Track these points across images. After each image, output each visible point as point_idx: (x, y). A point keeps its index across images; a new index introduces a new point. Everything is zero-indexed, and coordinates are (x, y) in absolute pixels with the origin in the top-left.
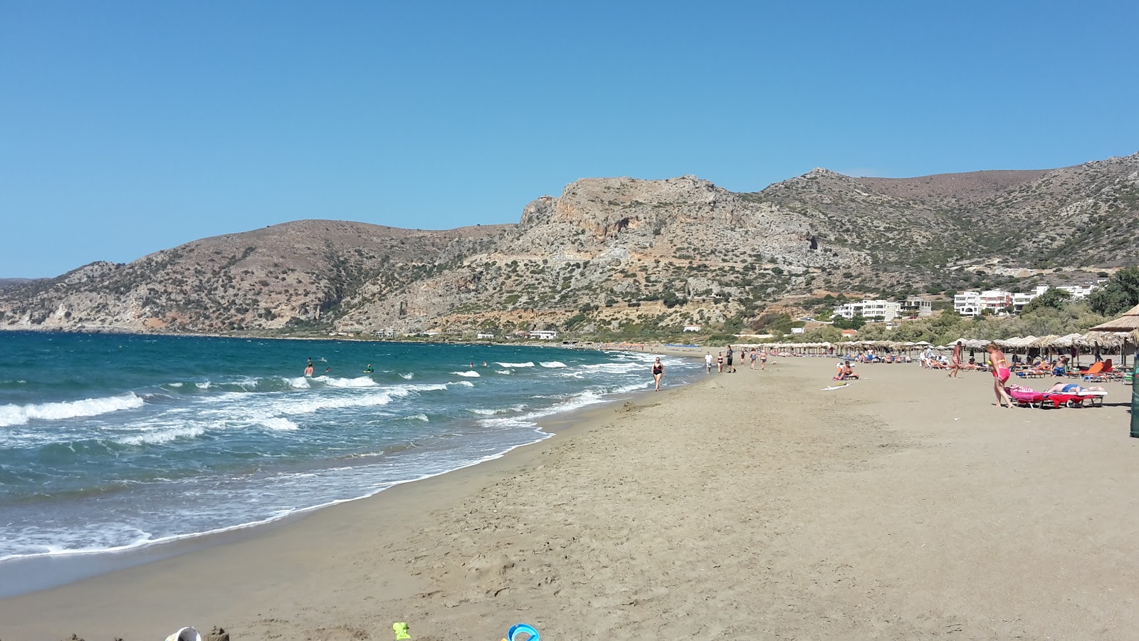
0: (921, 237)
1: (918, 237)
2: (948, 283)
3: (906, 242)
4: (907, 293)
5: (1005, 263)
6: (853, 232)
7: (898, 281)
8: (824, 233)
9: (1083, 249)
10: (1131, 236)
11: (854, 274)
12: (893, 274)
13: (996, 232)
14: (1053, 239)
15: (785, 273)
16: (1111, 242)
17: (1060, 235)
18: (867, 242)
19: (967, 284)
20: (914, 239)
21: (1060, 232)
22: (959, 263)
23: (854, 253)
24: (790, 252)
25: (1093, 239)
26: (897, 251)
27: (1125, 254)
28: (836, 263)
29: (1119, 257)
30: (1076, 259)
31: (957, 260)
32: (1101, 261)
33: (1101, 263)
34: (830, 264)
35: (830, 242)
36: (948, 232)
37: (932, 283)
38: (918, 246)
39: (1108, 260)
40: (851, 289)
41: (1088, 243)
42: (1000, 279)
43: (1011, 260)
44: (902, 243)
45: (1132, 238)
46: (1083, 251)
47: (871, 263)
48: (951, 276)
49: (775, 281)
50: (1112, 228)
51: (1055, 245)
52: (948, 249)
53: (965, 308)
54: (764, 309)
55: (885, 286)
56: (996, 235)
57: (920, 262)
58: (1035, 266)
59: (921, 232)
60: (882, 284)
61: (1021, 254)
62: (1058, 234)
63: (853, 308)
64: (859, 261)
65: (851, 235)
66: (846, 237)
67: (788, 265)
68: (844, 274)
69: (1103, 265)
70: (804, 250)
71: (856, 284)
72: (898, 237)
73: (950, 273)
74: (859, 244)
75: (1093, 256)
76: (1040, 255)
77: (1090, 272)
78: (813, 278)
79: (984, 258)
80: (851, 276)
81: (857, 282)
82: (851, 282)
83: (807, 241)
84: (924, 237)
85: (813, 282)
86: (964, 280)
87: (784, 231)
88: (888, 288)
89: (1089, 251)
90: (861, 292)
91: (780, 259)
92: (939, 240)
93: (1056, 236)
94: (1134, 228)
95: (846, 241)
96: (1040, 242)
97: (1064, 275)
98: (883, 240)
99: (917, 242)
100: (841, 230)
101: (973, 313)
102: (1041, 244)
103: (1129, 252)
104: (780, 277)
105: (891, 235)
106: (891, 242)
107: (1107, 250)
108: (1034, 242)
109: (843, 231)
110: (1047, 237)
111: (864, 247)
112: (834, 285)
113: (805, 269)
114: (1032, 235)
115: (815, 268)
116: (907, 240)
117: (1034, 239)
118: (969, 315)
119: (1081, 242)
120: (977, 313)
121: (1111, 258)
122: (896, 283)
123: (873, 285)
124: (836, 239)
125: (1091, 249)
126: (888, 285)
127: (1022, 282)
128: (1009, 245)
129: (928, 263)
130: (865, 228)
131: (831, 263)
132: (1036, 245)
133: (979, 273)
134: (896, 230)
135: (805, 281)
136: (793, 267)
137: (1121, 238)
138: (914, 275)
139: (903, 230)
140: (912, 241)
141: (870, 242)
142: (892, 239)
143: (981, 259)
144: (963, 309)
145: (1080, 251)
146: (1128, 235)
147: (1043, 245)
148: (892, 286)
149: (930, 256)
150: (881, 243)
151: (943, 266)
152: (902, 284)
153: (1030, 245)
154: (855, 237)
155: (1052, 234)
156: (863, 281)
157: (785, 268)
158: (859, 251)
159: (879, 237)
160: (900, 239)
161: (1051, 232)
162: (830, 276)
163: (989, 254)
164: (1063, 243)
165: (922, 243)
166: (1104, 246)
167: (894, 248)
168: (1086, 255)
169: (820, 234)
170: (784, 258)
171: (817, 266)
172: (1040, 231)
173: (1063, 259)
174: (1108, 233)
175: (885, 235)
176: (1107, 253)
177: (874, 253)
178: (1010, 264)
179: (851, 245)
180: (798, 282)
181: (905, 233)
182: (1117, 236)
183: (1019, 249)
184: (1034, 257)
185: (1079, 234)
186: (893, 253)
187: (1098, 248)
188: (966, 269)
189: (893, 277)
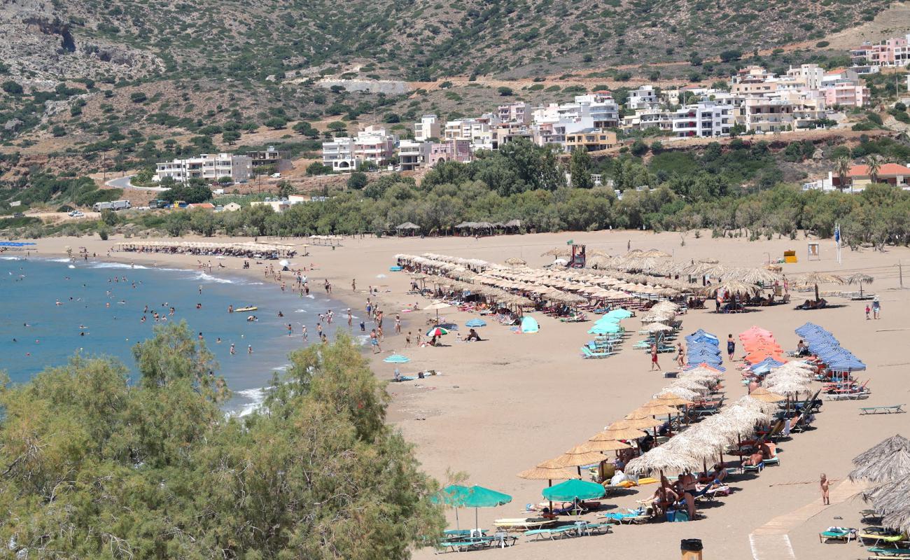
0: (237, 23)
1: (232, 22)
2: (293, 107)
3: (215, 31)
4: (237, 128)
5: (368, 71)
6: (126, 14)
7: (219, 107)
8: (78, 16)
9: (478, 47)
10: (542, 26)
11: (148, 95)
12: (208, 95)
13: (349, 11)
14: (436, 31)
15: (26, 91)
16: (516, 36)
17: (445, 24)
18: (151, 31)
19: (321, 108)
20: (227, 26)
21: (444, 18)
22: (303, 71)
23: (134, 52)
24: (30, 54)
25: (490, 30)
26: (202, 46)
27: (533, 56)
28: (108, 71)
29: (526, 61)
30: (468, 63)
31: (300, 66)
32: (502, 68)
33: (502, 71)
34: (98, 74)
35: (90, 34)
36: (277, 12)
37: (270, 109)
38: (233, 37)
39: (511, 66)
40: (146, 120)
41: (483, 37)
42: (367, 98)
43: (379, 65)
44: (208, 33)
45: (542, 30)
46: (478, 50)
47: (164, 70)
48: (297, 95)
49: (13, 106)
50: (515, 13)
51: (439, 40)
52: (281, 43)
53: (340, 161)
54: (18, 160)
55: (200, 114)
56: (350, 17)
57: (243, 71)
58: (412, 77)
59: (236, 13)
60: (196, 111)
61: (392, 55)
62: (441, 22)
63: (188, 166)
64: (144, 66)
65: (124, 20)
66: (116, 23)
67: (29, 78)
68: (133, 96)
69: (506, 74)
70: (52, 51)
71: (153, 113)
72: (200, 22)
73: (294, 91)
74: (140, 36)
75: (491, 59)
76: (418, 57)
77: (489, 87)
78: (83, 103)
79: (340, 64)
80: (145, 99)
81: (154, 108)
82: (145, 107)
83: (57, 35)
84: (241, 22)
85: (84, 109)
86: (316, 102)
87: (14, 17)
88: (205, 117)
89: (487, 50)
90: (164, 126)
91: (15, 67)
92: (265, 27)
93: (439, 25)
94: (545, 14)
95: (117, 30)
96: (418, 34)
97: (454, 94)
98: (177, 28)
99: (231, 30)
100: (106, 11)
101: (350, 168)
102: (419, 38)
103: (539, 53)
104: (19, 100)
105: (188, 20)
106: (189, 31)
107: (509, 49)
108: (410, 35)
109: (111, 13)
110: (427, 27)
111: (147, 39)
112: (117, 115)
113: (58, 83)
114: (405, 23)
115: (75, 81)
116: (215, 27)
117: (408, 31)
118: (344, 171)
119: (475, 36)
120: (354, 168)
121: (516, 62)
122: (216, 110)
123: (180, 114)
124: (100, 27)
125: (489, 46)
126: (205, 113)
127: (398, 104)
128: (372, 39)
129: (253, 68)
130: (145, 6)
131: (100, 71)
132: (411, 40)
133: (336, 89)
134: (196, 10)
135: (69, 108)
136: (38, 81)
137: (528, 30)
138: (242, 96)
139: (207, 10)
140: (224, 31)
141: (156, 31)
142: (191, 26)
143: (336, 65)
144: (336, 163)
145: (472, 51)
146: (537, 25)
147: (422, 40)
148: (211, 114)
149: (254, 56)
150: (174, 34)
151: (281, 77)
152: (226, 111)
153: (403, 40)
154: (130, 23)
155: (434, 22)
156: (163, 106)
157: (24, 82)
158: (143, 48)
159: (171, 22)
160: (205, 25)
161: (432, 19)
162: (110, 99)
163: (347, 56)
164: (449, 36)
165: (240, 33)
166: (506, 42)
167: (197, 42)
168: (482, 57)
169: (72, 20)
170: (20, 64)
171: (78, 77)
172: (416, 16)
173: (451, 63)
174: (511, 21)
175: (178, 20)
176: (510, 53)
177: (167, 51)
178: (378, 72)
179: (125, 37)
180: (58, 109)
181: (211, 15)
182: (522, 26)
183: (388, 47)
184: (412, 58)
185: (471, 21)
186: (197, 50)
187: (498, 45)
188: (317, 83)
189: (210, 99)
